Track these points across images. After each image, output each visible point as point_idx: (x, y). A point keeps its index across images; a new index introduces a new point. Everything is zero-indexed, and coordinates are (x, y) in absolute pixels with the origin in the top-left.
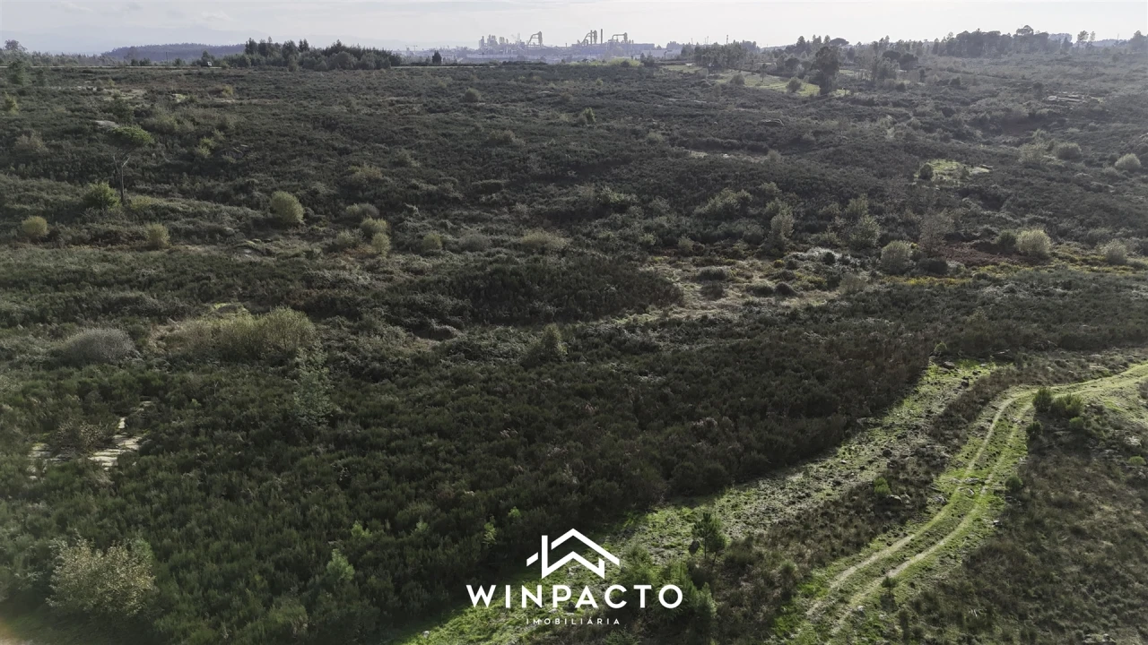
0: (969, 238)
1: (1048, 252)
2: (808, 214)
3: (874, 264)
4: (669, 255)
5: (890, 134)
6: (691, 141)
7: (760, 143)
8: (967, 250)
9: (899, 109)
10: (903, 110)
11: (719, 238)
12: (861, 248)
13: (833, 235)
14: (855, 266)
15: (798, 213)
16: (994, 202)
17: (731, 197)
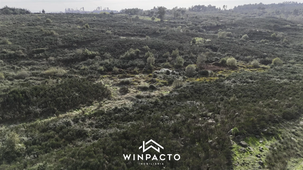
1: (236, 65)
2: (159, 56)
3: (184, 73)
4: (110, 74)
5: (181, 31)
6: (121, 34)
7: (143, 34)
8: (212, 66)
9: (183, 24)
10: (184, 24)
11: (129, 67)
12: (178, 67)
13: (168, 63)
14: (177, 75)
15: (156, 56)
16: (215, 49)
17: (133, 51)
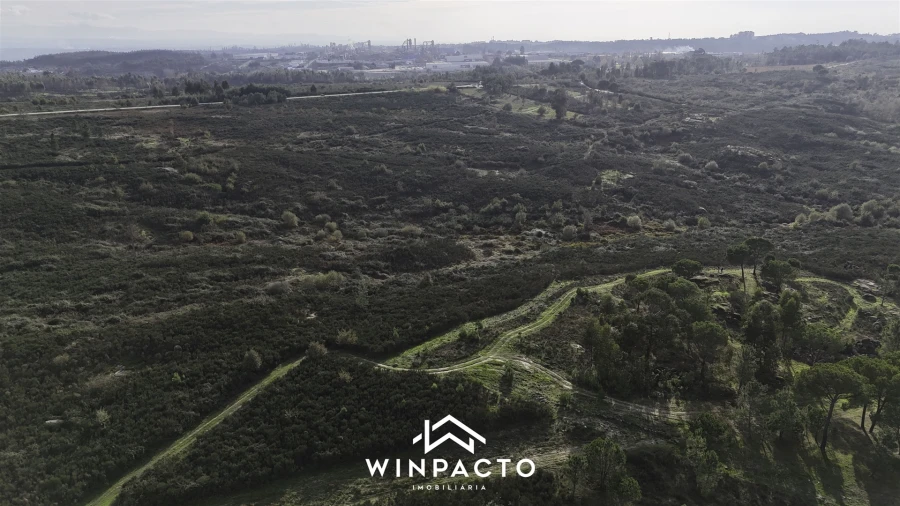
0: (608, 219)
14: (550, 238)
17: (497, 203)
